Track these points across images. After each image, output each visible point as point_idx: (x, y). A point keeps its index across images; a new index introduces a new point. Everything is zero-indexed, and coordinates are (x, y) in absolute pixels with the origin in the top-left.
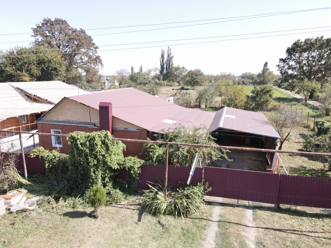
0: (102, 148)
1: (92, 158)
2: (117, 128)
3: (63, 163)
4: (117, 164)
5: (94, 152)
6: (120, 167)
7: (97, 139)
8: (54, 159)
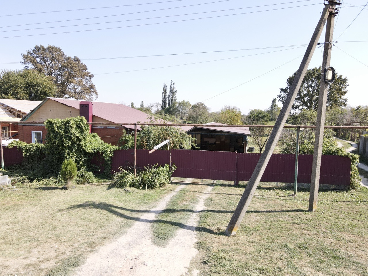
0: (77, 130)
1: (67, 139)
2: (97, 127)
3: (39, 151)
4: (91, 149)
5: (69, 134)
6: (94, 151)
7: (72, 122)
8: (31, 148)
